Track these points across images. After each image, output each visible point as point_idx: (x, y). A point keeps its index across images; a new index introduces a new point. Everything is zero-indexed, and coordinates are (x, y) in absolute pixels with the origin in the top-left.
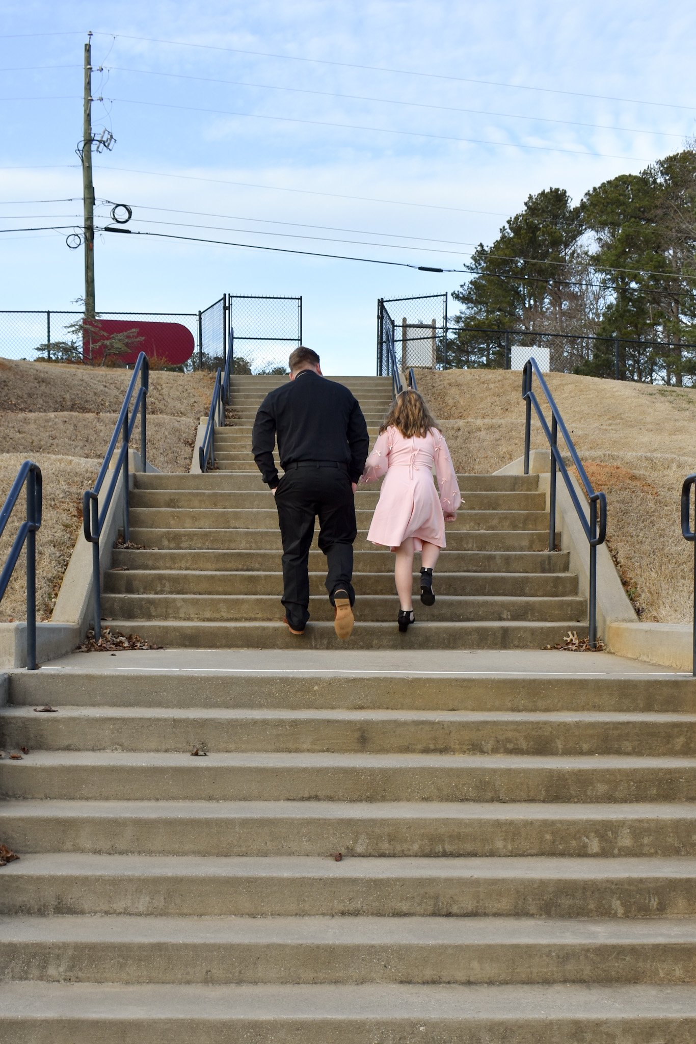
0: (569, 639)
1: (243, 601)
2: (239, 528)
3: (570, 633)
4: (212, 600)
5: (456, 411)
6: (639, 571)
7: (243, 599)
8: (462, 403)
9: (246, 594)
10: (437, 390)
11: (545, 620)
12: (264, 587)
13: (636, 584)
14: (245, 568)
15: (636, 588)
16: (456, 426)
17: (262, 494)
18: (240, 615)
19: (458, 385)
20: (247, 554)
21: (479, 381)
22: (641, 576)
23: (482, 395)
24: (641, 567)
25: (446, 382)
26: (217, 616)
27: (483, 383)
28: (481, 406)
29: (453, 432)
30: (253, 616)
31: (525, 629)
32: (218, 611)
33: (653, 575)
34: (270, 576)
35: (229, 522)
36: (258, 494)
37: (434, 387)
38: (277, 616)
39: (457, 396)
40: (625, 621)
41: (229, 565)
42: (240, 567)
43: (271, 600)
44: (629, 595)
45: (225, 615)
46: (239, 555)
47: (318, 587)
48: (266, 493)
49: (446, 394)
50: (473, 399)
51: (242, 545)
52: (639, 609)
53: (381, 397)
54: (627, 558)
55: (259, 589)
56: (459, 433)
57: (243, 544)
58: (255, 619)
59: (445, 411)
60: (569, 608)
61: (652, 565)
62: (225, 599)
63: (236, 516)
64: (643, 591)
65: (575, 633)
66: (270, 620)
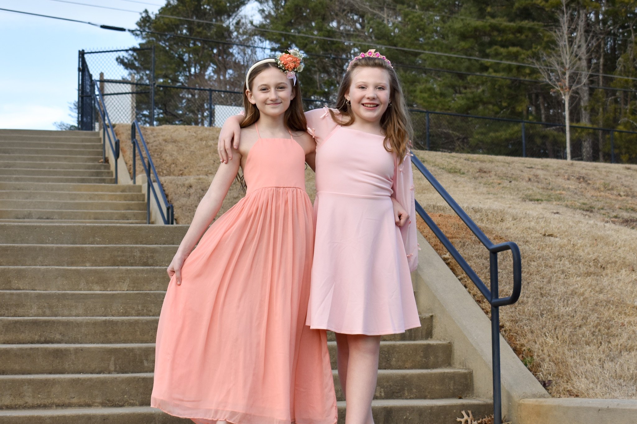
0: (463, 420)
1: (54, 382)
2: (24, 289)
3: (464, 413)
4: (13, 381)
5: (176, 169)
6: (529, 336)
7: (54, 379)
8: (181, 161)
9: (50, 373)
10: (152, 146)
11: (425, 398)
12: (73, 364)
13: (530, 351)
14: (43, 339)
15: (532, 357)
16: (187, 182)
17: (48, 248)
18: (50, 401)
19: (175, 142)
20: (45, 322)
21: (196, 137)
22: (536, 343)
23: (202, 152)
24: (532, 332)
25: (161, 138)
26: (20, 402)
27: (201, 140)
28: (203, 163)
29: (185, 189)
30: (67, 401)
31: (411, 409)
32: (21, 395)
33: (550, 341)
34: (82, 349)
35: (10, 282)
36: (42, 248)
37: (148, 143)
38: (99, 400)
39: (175, 153)
40: (534, 396)
41: (22, 336)
42: (37, 338)
43: (90, 380)
44: (526, 365)
45: (30, 401)
46: (35, 323)
47: (142, 362)
48: (52, 248)
49: (162, 151)
50: (193, 157)
51: (32, 311)
52: (544, 382)
53: (90, 153)
54: (512, 321)
55: (67, 366)
56: (192, 191)
57: (34, 310)
58: (69, 405)
59: (163, 168)
60: (452, 382)
61: (545, 329)
62: (30, 380)
63: (20, 275)
64: (543, 360)
65: (470, 412)
66: (89, 406)
